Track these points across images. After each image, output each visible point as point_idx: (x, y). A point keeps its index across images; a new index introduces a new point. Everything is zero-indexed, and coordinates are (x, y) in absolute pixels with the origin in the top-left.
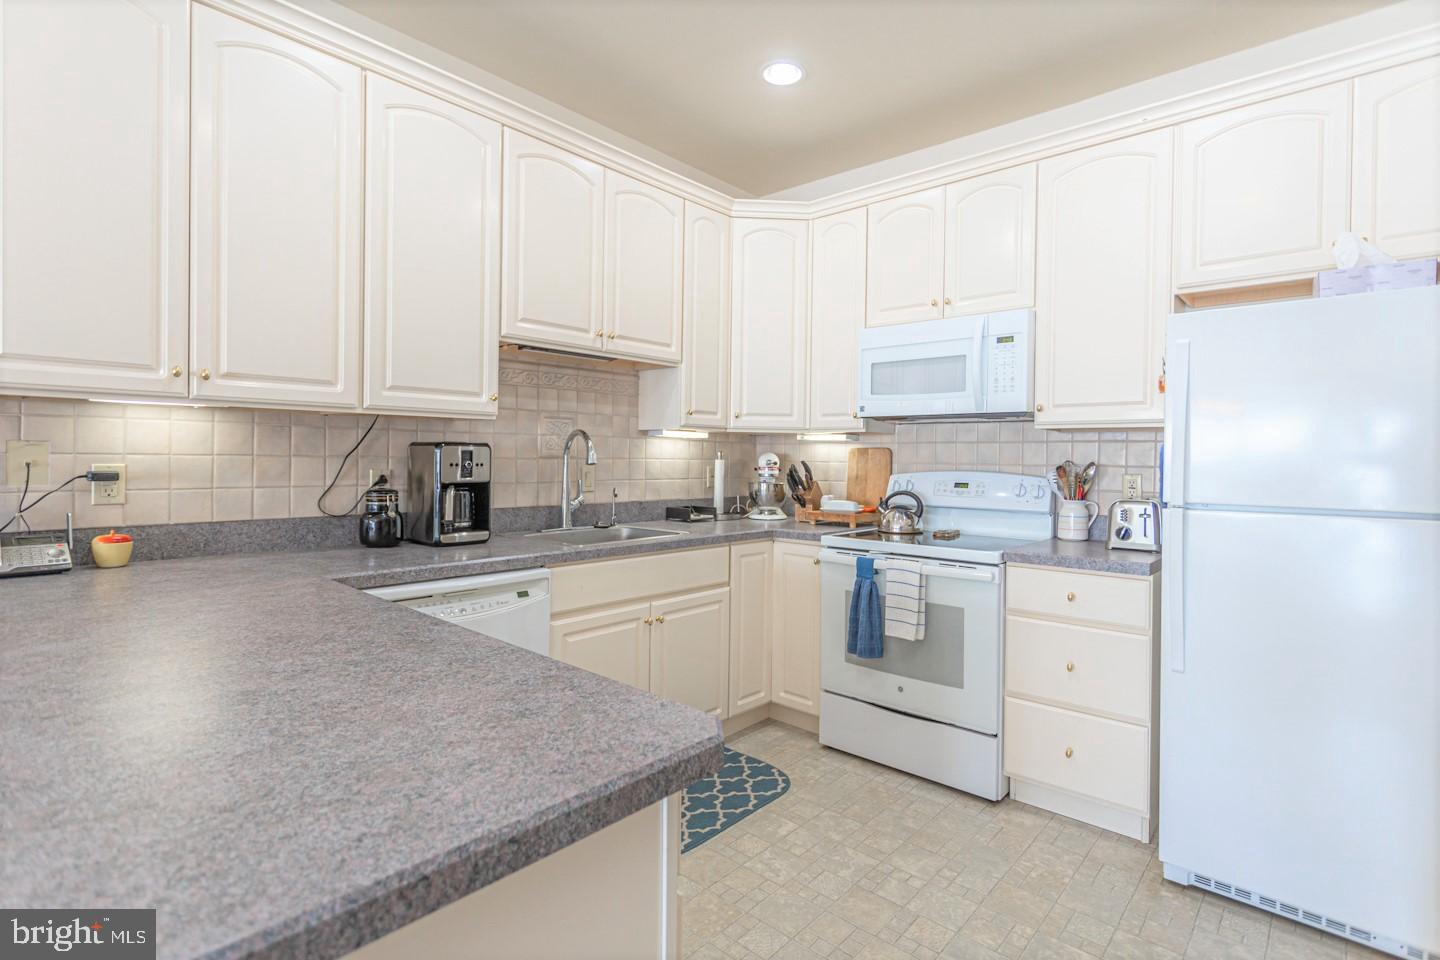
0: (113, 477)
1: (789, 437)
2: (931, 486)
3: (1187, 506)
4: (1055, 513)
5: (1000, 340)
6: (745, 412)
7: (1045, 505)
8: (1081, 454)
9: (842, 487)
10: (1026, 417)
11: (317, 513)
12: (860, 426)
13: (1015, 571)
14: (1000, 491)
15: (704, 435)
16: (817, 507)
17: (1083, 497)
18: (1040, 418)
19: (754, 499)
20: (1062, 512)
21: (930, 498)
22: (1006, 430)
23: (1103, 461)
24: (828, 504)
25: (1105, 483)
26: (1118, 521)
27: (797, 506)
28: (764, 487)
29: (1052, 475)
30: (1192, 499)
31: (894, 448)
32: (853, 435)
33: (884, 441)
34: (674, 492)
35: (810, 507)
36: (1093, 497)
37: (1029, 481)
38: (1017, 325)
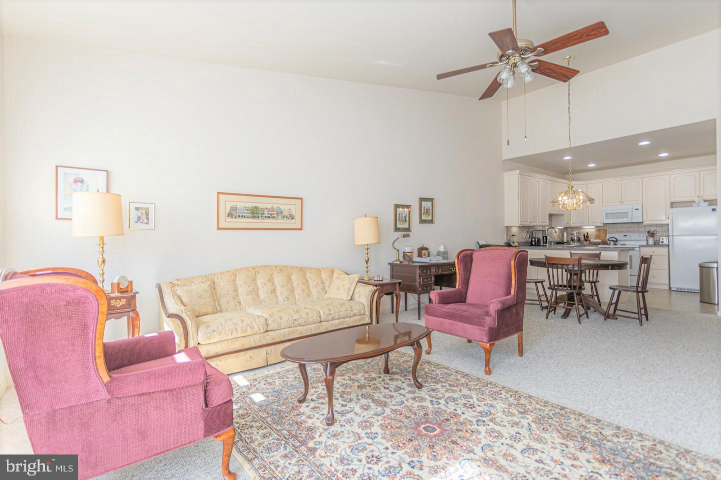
0: (514, 235)
1: (580, 228)
2: (618, 236)
3: (673, 236)
4: (647, 241)
5: (636, 209)
6: (574, 222)
7: (645, 238)
8: (652, 229)
9: (594, 237)
10: (642, 223)
11: (524, 241)
12: (602, 225)
13: (642, 248)
14: (635, 236)
15: (562, 228)
16: (590, 241)
17: (653, 237)
18: (645, 223)
19: (573, 240)
20: (649, 240)
21: (618, 239)
22: (635, 225)
23: (657, 230)
24: (593, 240)
25: (658, 234)
26: (661, 240)
27: (585, 241)
28: (575, 238)
29: (646, 233)
30: (675, 234)
31: (607, 229)
32: (596, 227)
33: (605, 228)
34: (557, 240)
35: (588, 241)
36: (655, 237)
37: (641, 234)
38: (640, 207)
